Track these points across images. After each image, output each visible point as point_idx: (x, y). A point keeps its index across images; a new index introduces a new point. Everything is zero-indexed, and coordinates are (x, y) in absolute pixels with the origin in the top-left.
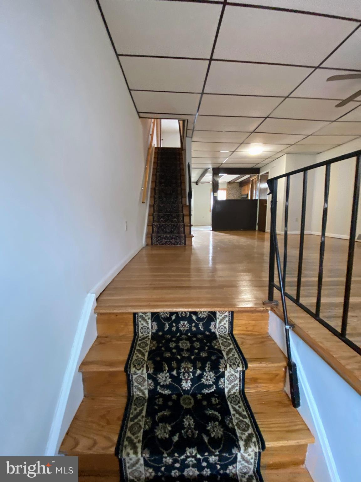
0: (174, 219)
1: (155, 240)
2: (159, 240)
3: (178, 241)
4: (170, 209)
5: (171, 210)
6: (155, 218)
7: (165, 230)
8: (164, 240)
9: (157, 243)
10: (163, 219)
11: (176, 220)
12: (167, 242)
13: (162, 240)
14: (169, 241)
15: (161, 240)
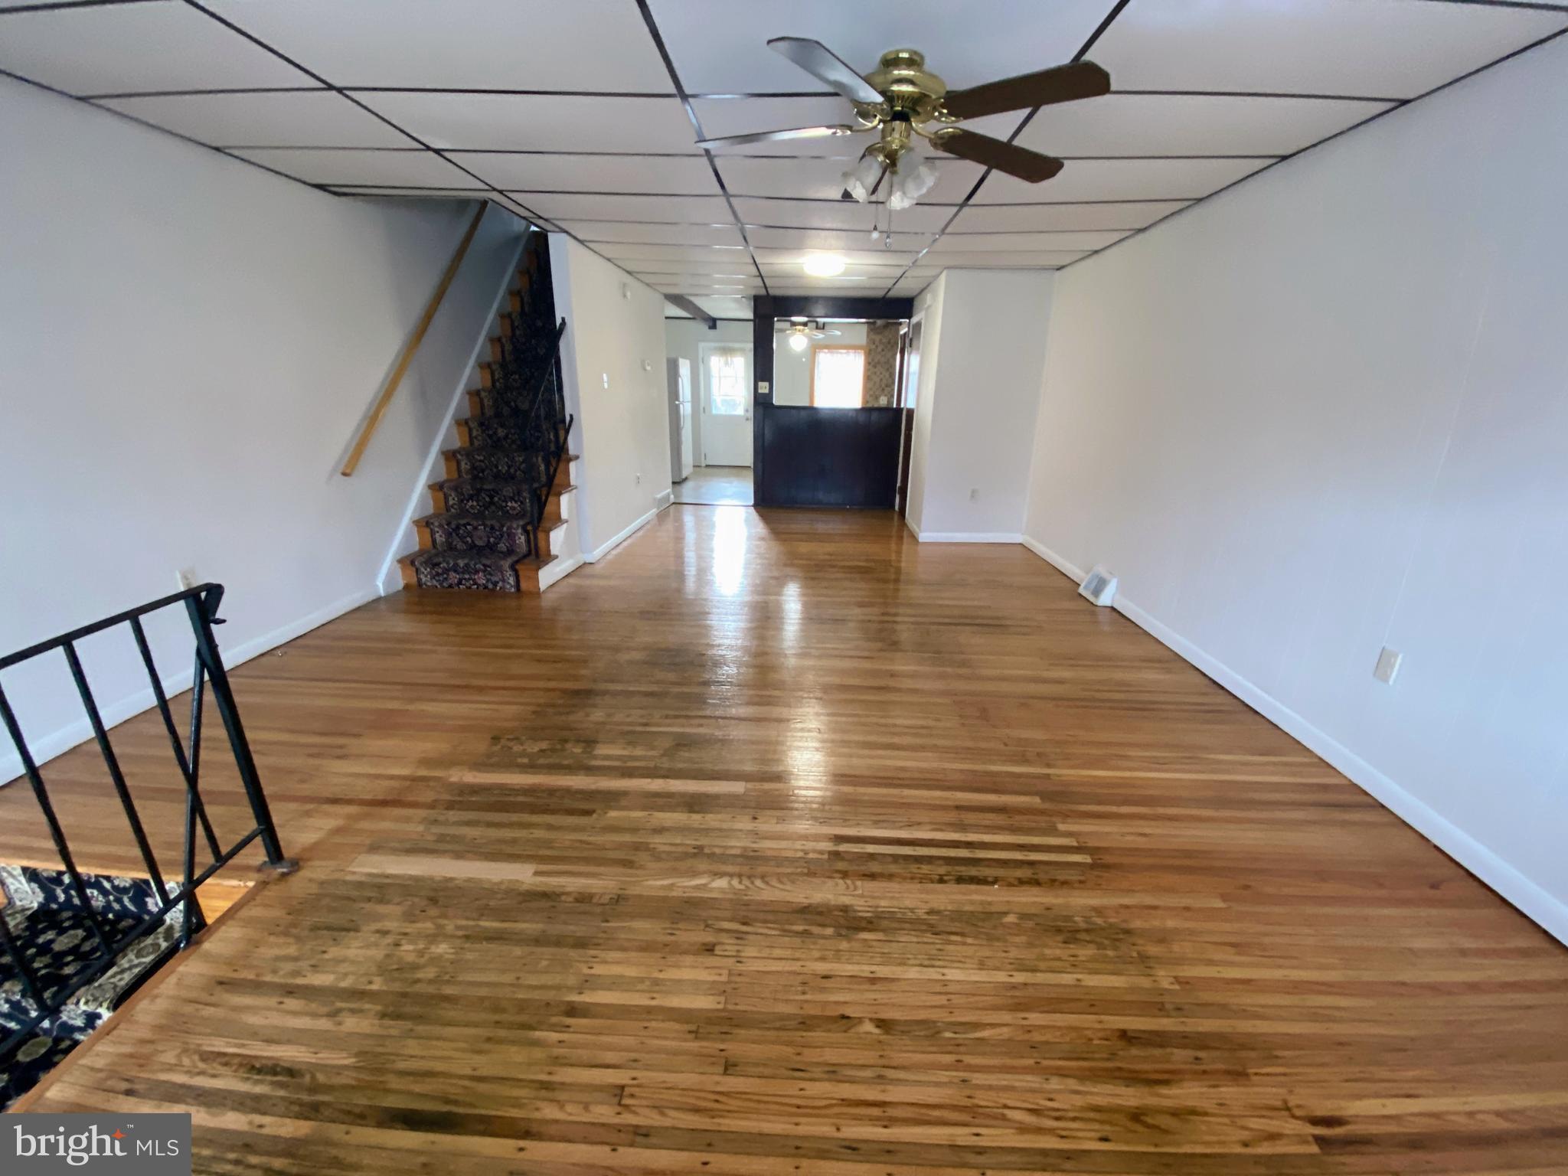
0: (509, 504)
1: (425, 572)
2: (438, 574)
3: (494, 579)
4: (509, 467)
5: (512, 471)
6: (450, 498)
7: (469, 539)
8: (452, 574)
9: (435, 582)
10: (475, 503)
11: (515, 505)
12: (464, 582)
13: (448, 575)
14: (469, 579)
15: (445, 576)
